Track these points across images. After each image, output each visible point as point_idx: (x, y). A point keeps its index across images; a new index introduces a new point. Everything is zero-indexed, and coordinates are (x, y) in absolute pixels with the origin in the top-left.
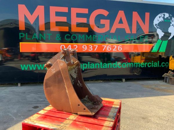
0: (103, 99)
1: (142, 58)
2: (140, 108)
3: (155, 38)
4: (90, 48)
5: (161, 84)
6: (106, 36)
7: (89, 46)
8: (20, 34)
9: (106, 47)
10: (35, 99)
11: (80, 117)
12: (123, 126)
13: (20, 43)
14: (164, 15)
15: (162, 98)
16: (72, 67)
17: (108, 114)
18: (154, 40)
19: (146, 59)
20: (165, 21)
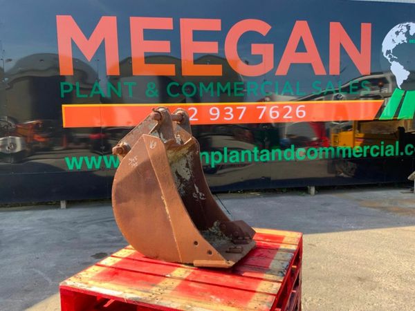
0: (257, 230)
1: (356, 136)
2: (353, 254)
3: (388, 87)
4: (227, 113)
5: (405, 198)
6: (266, 83)
7: (226, 108)
8: (62, 84)
9: (266, 110)
10: (99, 236)
11: (198, 272)
12: (310, 298)
13: (64, 106)
14: (408, 27)
15: (408, 230)
16: (179, 154)
17: (269, 265)
18: (385, 91)
19: (367, 139)
20: (411, 41)
